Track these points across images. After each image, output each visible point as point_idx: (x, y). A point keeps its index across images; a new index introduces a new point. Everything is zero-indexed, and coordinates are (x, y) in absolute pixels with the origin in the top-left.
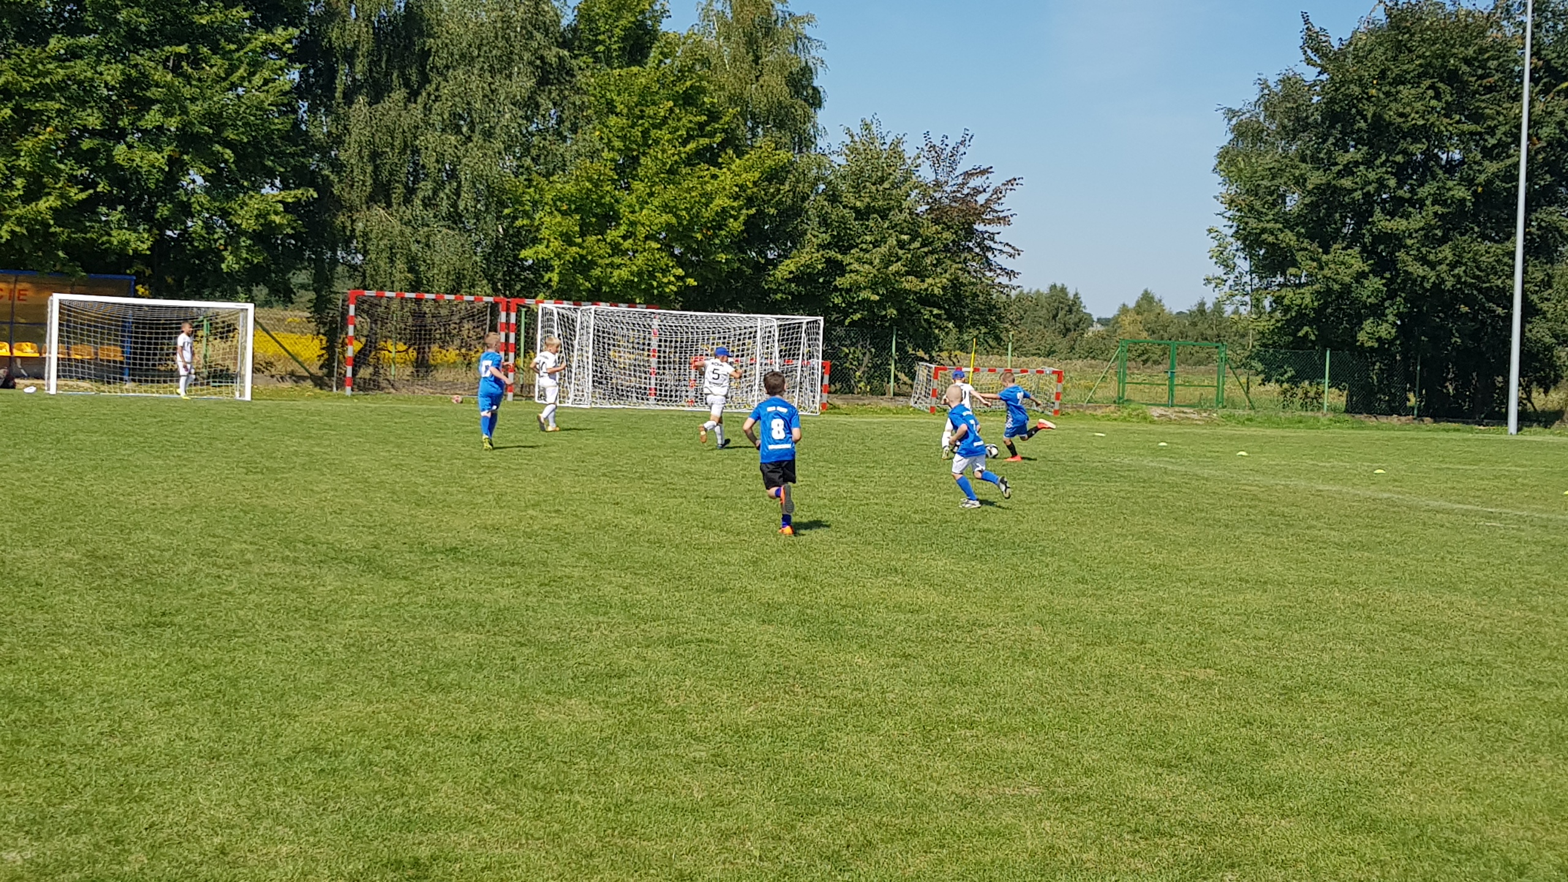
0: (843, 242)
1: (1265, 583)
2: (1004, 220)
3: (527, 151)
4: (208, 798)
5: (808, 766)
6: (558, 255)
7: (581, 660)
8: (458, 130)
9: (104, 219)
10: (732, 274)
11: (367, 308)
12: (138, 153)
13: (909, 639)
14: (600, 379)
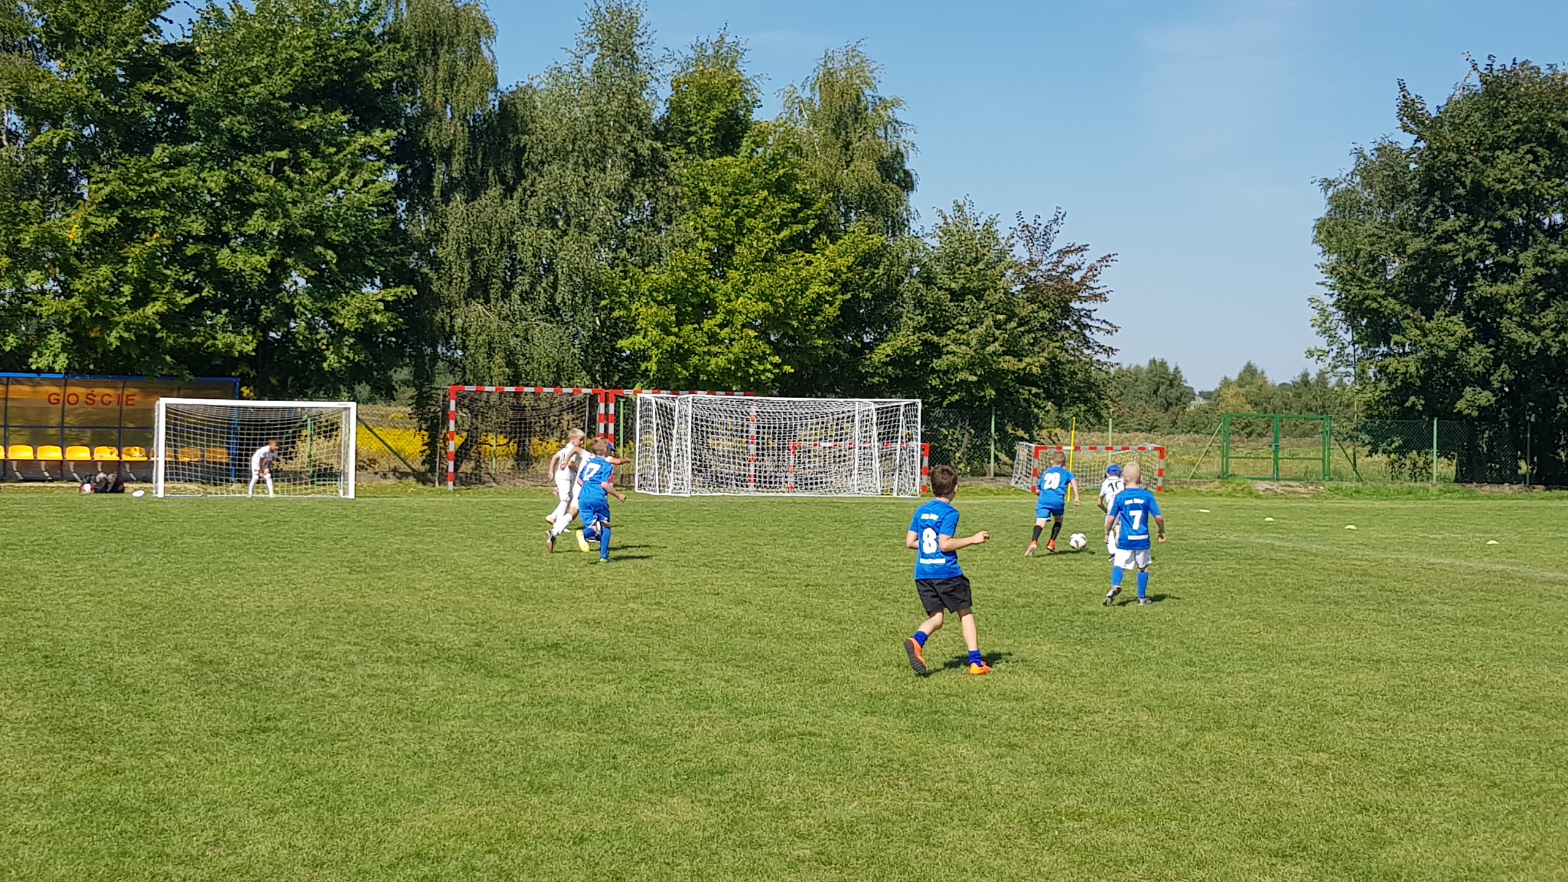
0: (939, 324)
1: (1378, 661)
2: (1101, 298)
3: (622, 242)
5: (913, 863)
6: (656, 345)
7: (683, 757)
8: (554, 224)
9: (209, 322)
10: (828, 359)
11: (468, 403)
12: (241, 257)
13: (1015, 728)
14: (700, 467)
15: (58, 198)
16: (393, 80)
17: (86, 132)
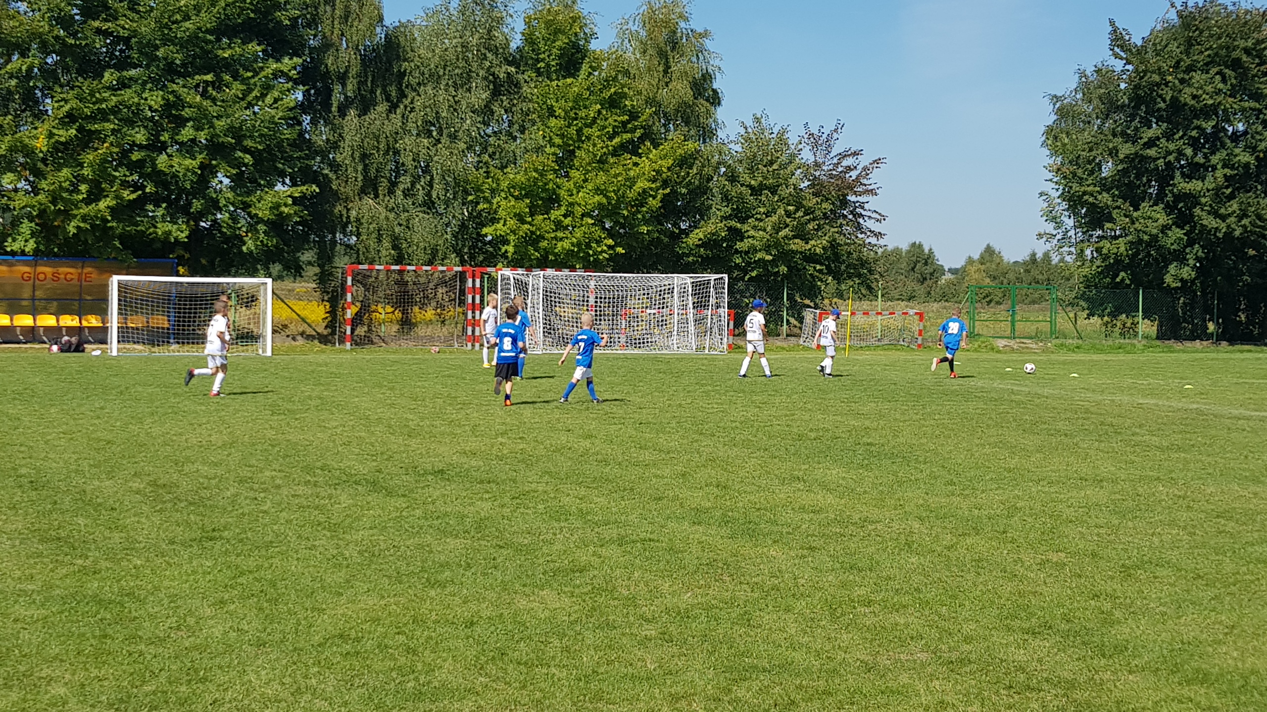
0: (741, 214)
1: (1101, 481)
2: (872, 192)
3: (485, 149)
4: (259, 677)
5: (738, 640)
6: (513, 232)
7: (549, 558)
8: (429, 134)
9: (151, 214)
10: (651, 242)
11: (361, 279)
12: (176, 160)
13: (813, 535)
14: (549, 330)
15: (28, 113)
16: (298, 17)
17: (49, 61)
